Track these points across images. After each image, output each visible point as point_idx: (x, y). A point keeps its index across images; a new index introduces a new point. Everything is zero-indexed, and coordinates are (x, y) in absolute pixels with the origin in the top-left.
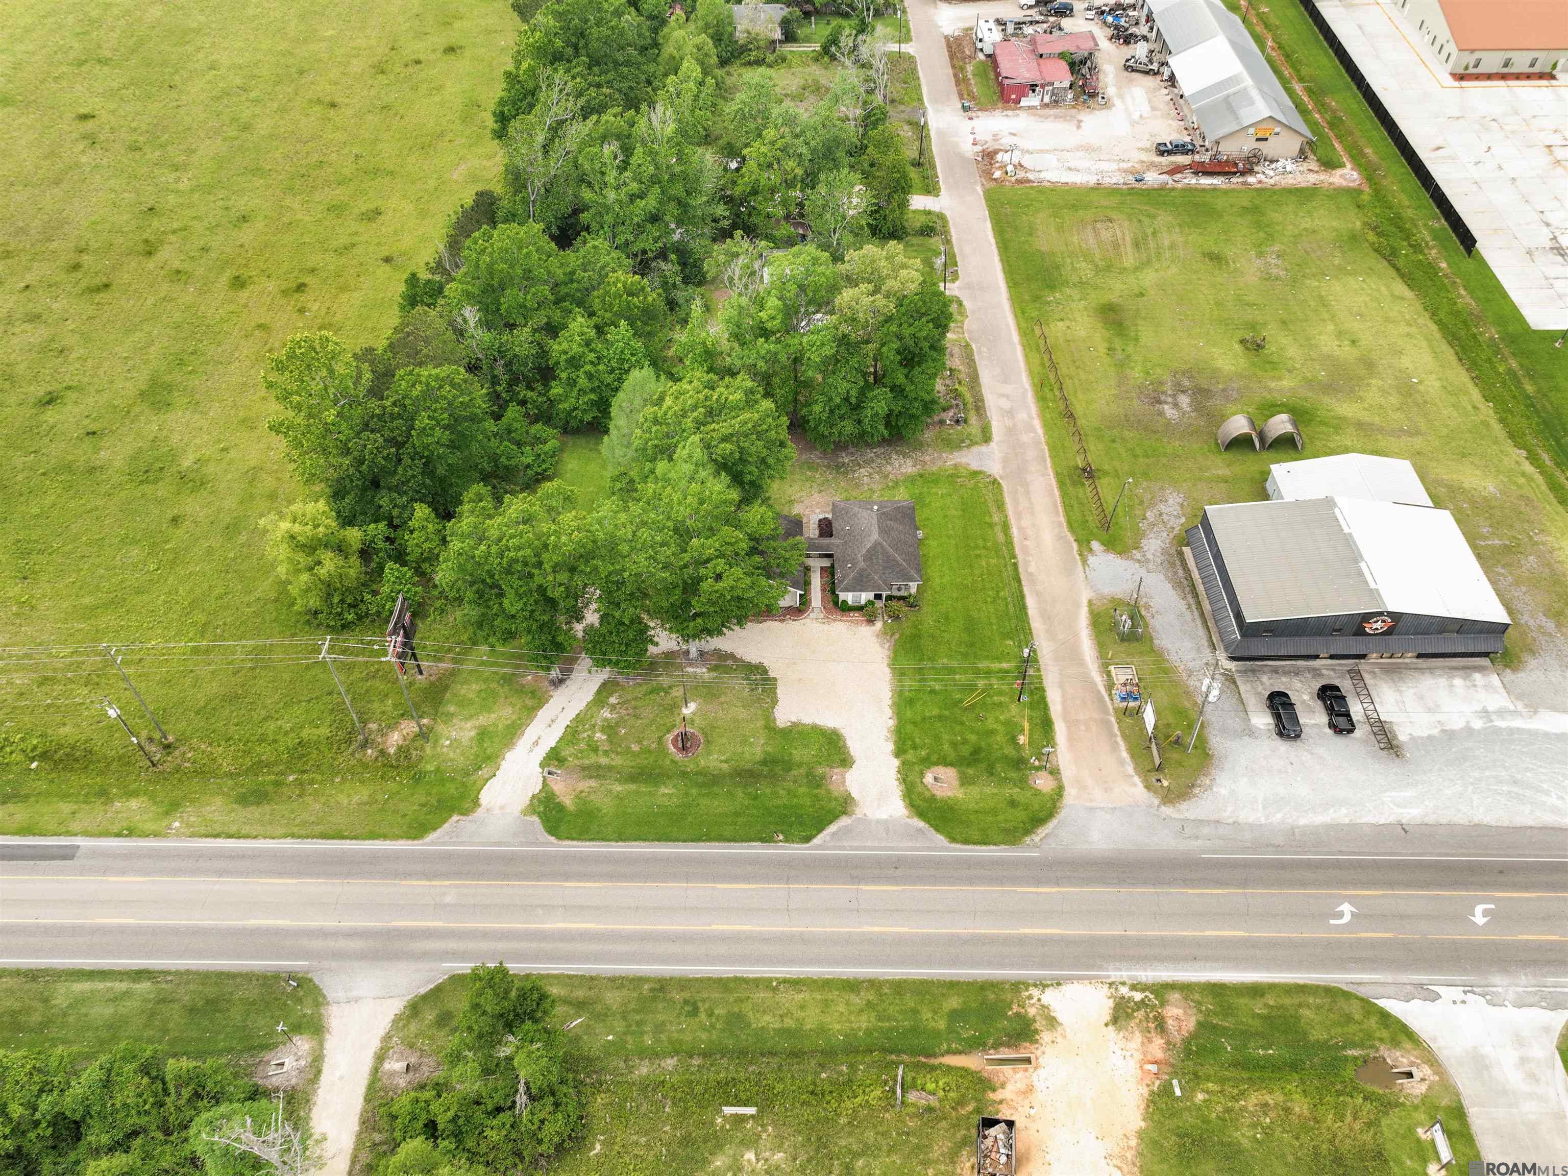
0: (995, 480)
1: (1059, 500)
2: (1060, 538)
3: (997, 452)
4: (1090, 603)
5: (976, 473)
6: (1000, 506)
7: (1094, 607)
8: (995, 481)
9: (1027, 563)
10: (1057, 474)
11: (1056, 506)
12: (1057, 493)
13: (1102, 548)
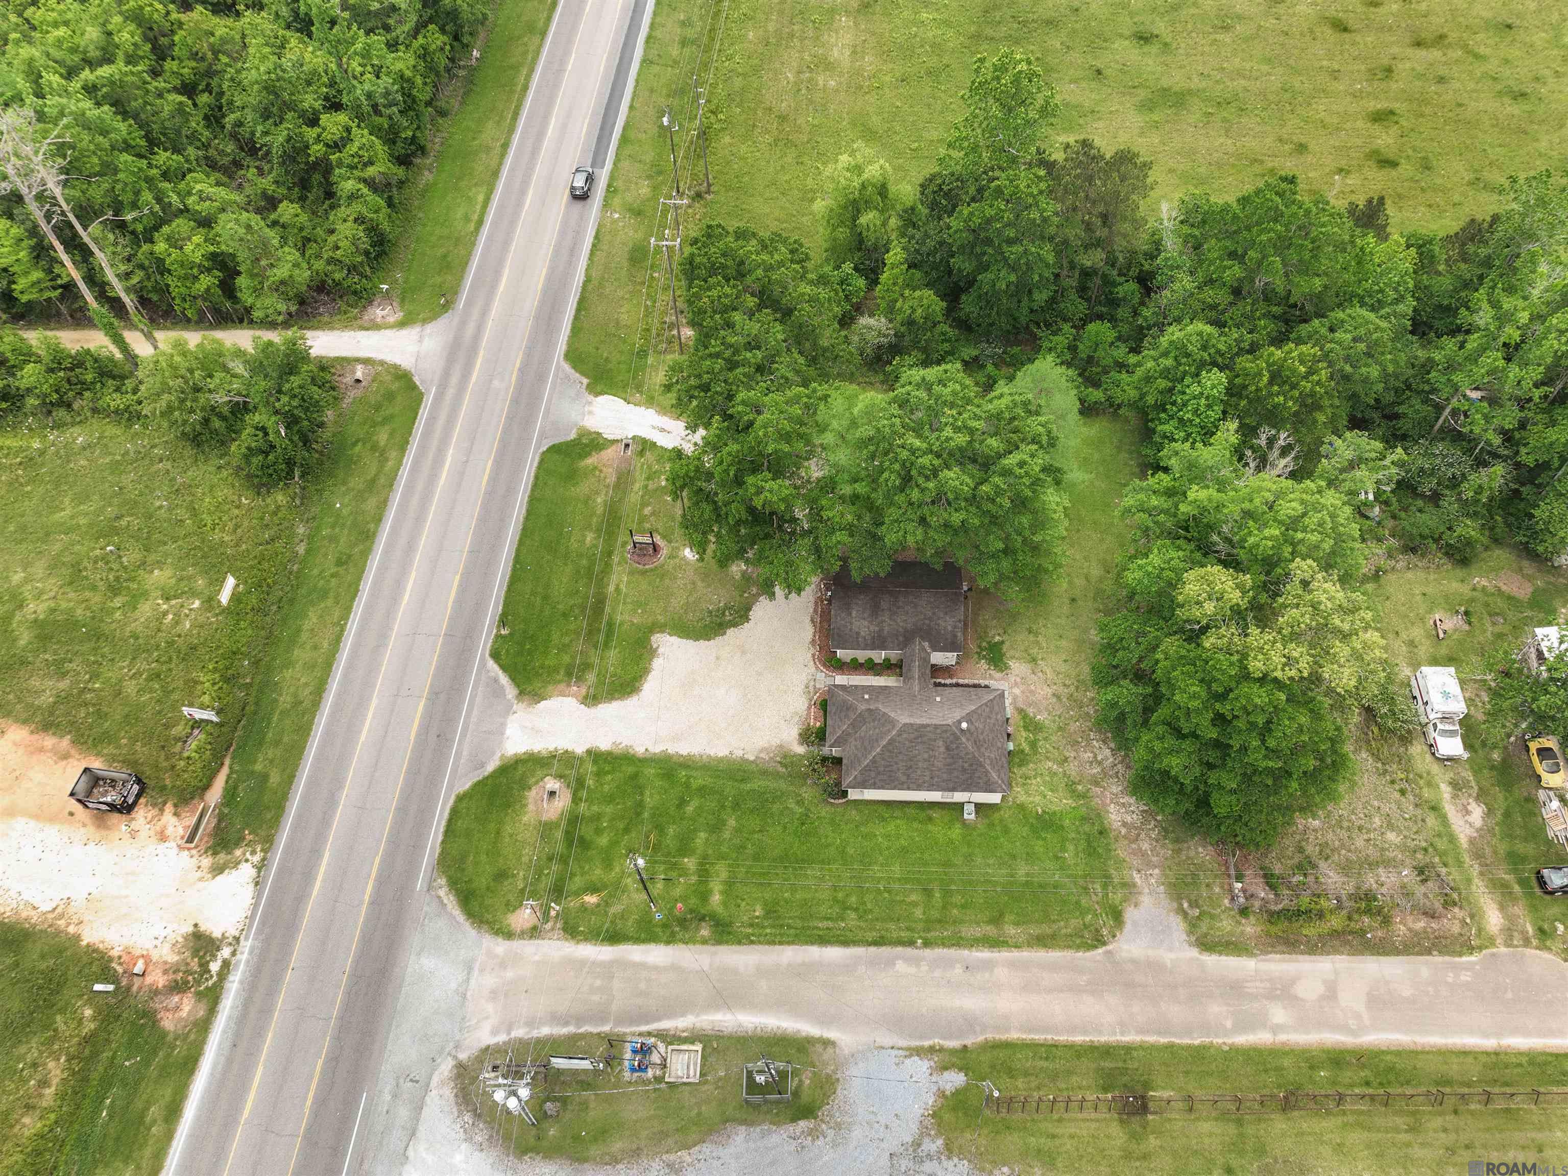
0: (1104, 944)
1: (1062, 1038)
2: (970, 1023)
3: (1172, 956)
4: (827, 1043)
5: (1117, 916)
6: (1042, 941)
7: (819, 1048)
8: (1099, 941)
9: (916, 961)
10: (1128, 1049)
11: (1046, 1030)
12: (1079, 1039)
13: (949, 1088)
